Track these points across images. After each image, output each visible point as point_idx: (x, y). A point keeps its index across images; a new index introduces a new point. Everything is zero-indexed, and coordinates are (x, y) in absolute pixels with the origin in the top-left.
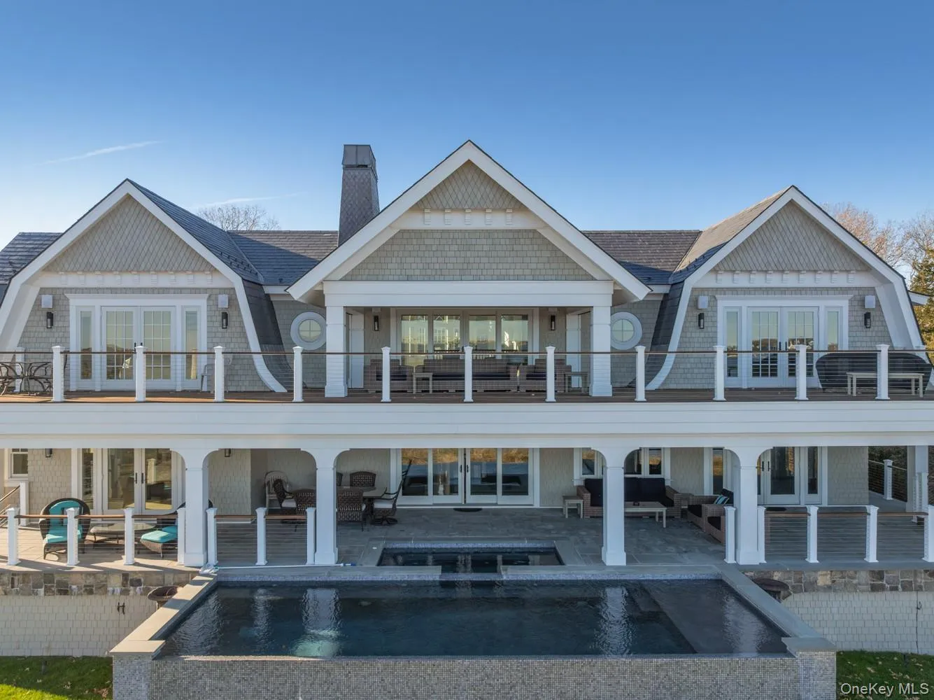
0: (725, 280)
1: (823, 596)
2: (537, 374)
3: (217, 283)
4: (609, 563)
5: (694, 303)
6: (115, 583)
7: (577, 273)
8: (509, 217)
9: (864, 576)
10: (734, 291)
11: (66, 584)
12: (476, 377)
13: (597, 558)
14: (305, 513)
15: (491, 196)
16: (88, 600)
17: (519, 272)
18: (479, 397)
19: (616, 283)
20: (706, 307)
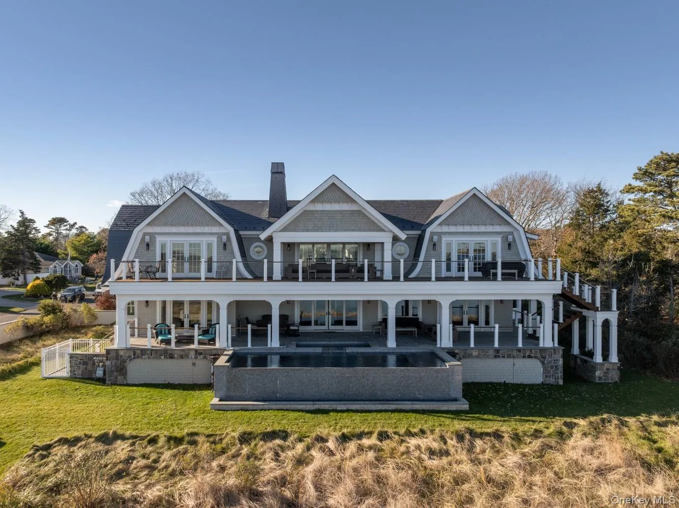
0: (445, 229)
1: (475, 360)
2: (361, 270)
3: (222, 230)
4: (389, 346)
5: (431, 239)
6: (192, 354)
7: (377, 228)
8: (350, 205)
9: (491, 352)
10: (450, 233)
11: (173, 355)
12: (336, 271)
13: (385, 345)
14: (267, 327)
15: (342, 197)
16: (181, 361)
17: (353, 228)
18: (338, 279)
19: (393, 233)
20: (436, 241)
